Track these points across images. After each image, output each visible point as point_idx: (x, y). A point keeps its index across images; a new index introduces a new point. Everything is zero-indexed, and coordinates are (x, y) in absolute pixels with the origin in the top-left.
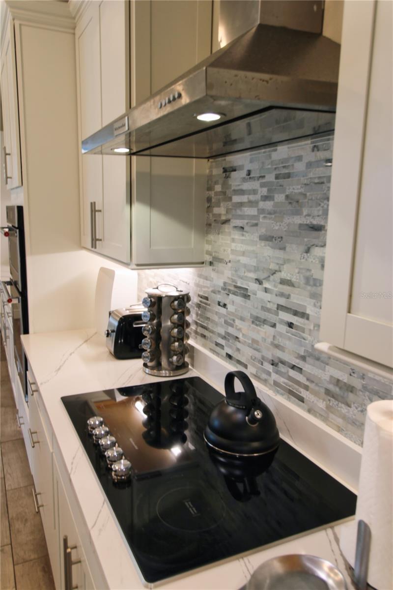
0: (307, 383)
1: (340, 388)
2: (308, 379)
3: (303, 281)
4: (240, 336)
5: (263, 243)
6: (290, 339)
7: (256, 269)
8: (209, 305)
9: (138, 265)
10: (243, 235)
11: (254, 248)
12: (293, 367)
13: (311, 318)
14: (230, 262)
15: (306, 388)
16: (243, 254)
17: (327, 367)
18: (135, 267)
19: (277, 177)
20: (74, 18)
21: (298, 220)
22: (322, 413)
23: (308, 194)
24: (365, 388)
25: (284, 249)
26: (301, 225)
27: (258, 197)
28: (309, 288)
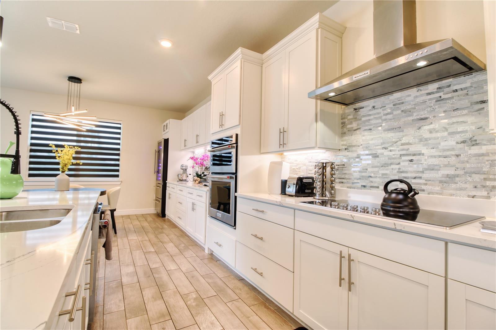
0: (426, 182)
1: (449, 178)
2: (426, 180)
3: (417, 140)
4: (372, 175)
5: (386, 132)
6: (411, 167)
7: (382, 144)
8: (346, 167)
9: (319, 148)
10: (371, 132)
11: (381, 135)
12: (415, 178)
13: (425, 154)
14: (362, 145)
15: (426, 184)
16: (372, 139)
17: (439, 172)
19: (394, 105)
20: (263, 61)
21: (411, 118)
22: (440, 192)
23: (416, 107)
24: (466, 173)
25: (403, 131)
26: (413, 120)
27: (382, 114)
28: (422, 143)
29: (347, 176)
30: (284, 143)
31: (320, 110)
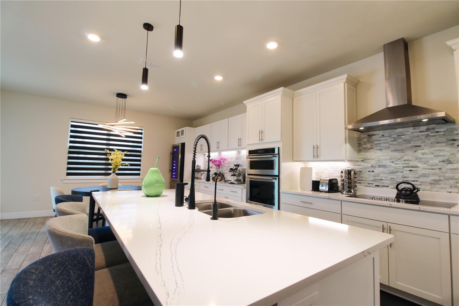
0: (421, 184)
1: (436, 181)
2: (421, 183)
3: (414, 159)
4: (383, 178)
5: (393, 152)
6: (411, 174)
7: (390, 159)
8: (363, 173)
9: (348, 160)
10: (381, 151)
11: (389, 154)
12: (414, 181)
13: (420, 167)
14: (375, 159)
15: (421, 185)
16: (382, 156)
17: (429, 178)
18: (347, 161)
19: (398, 136)
20: (294, 95)
21: (409, 145)
22: (430, 189)
23: (413, 139)
24: (445, 179)
25: (404, 152)
26: (411, 146)
27: (389, 141)
28: (418, 160)
29: (363, 179)
30: (318, 155)
31: (348, 136)
